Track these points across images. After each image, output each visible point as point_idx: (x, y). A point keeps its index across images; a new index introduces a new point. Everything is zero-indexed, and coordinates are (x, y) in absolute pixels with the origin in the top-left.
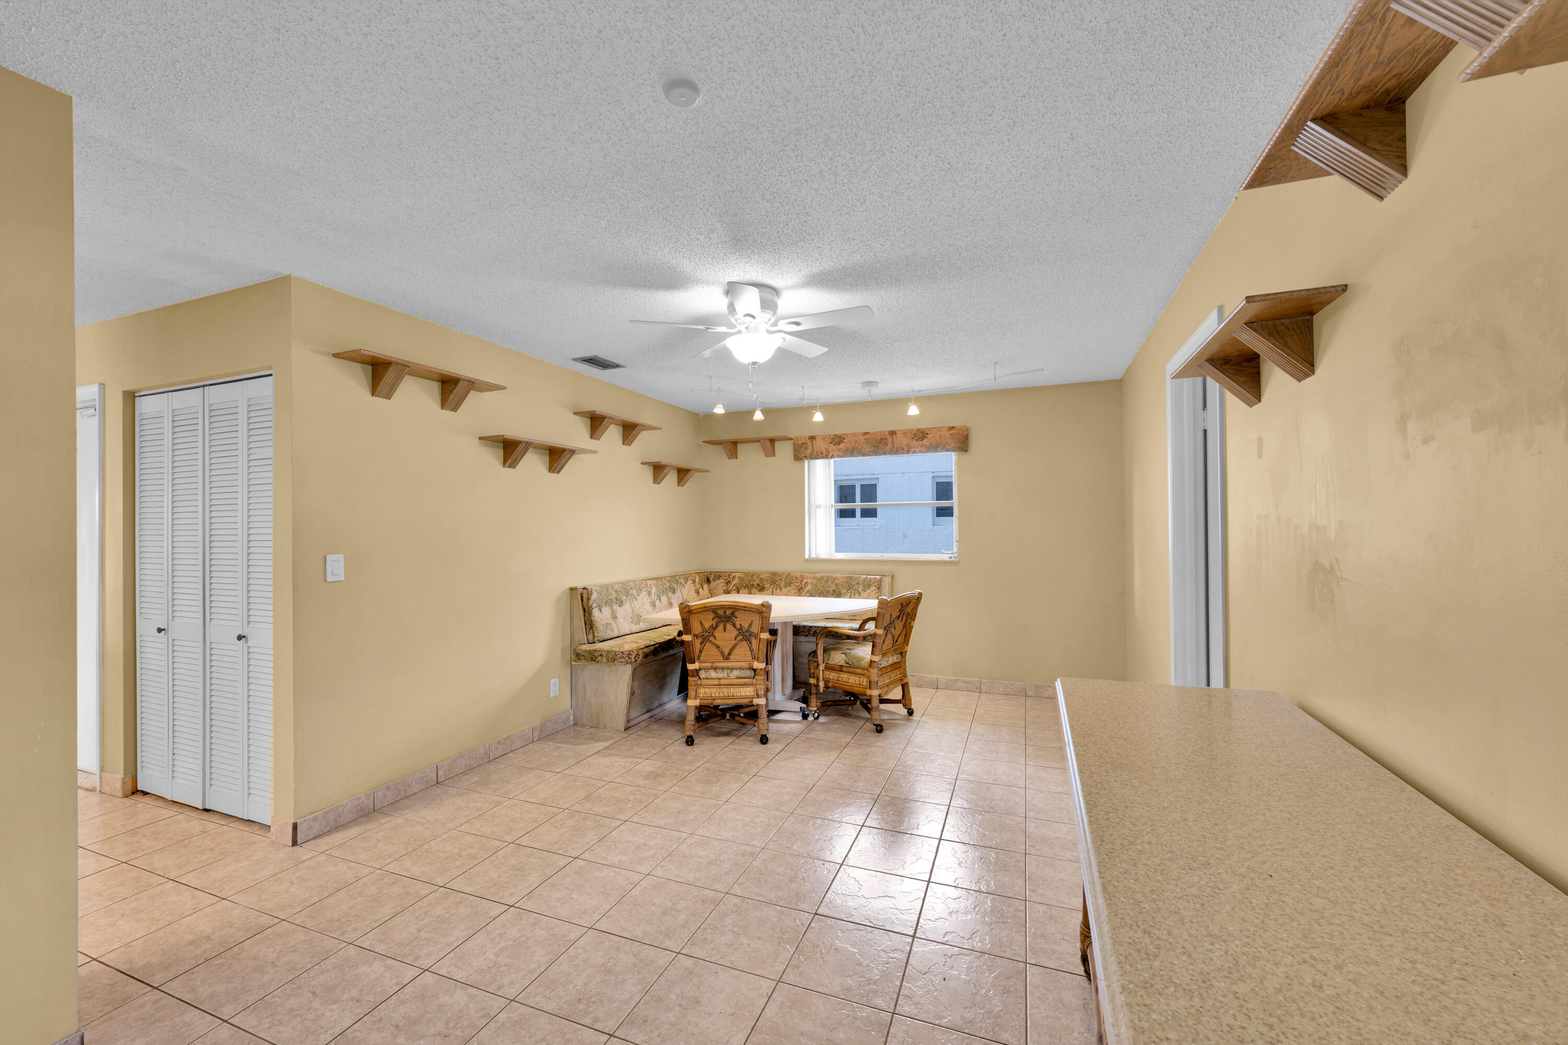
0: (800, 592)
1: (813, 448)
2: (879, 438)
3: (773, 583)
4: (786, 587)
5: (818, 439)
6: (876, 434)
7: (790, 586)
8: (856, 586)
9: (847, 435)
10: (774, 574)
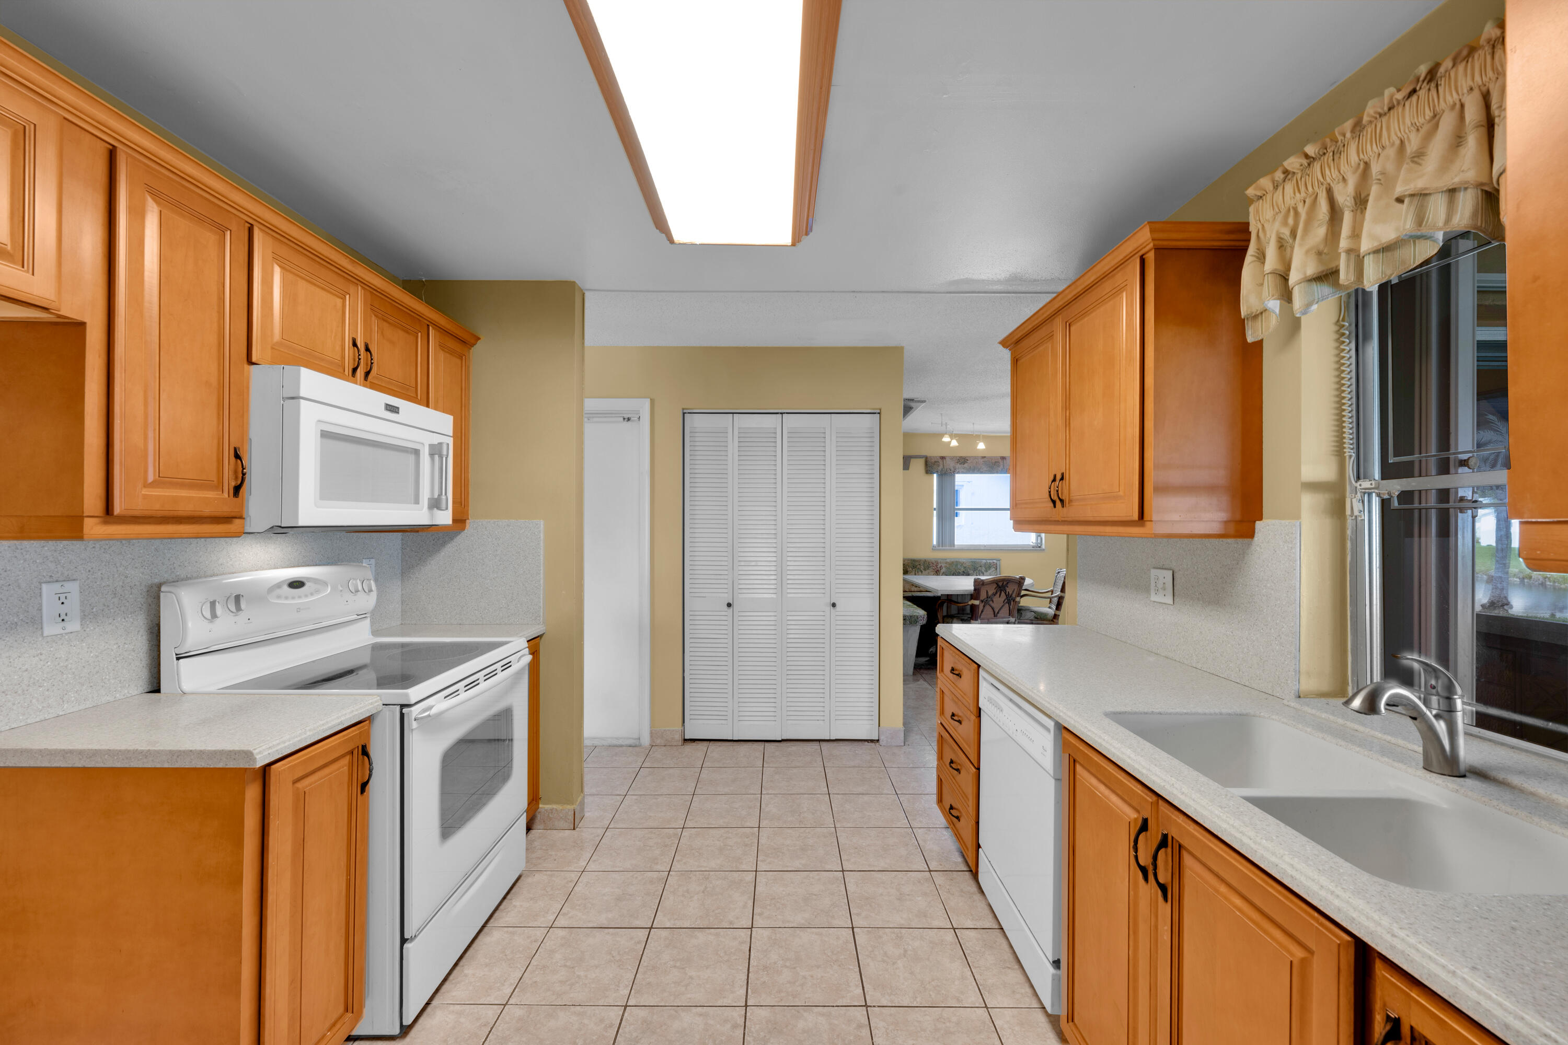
0: (937, 573)
1: (943, 466)
2: (994, 461)
3: (914, 567)
4: (925, 570)
5: (947, 459)
6: (991, 458)
7: (928, 569)
8: (980, 568)
9: (970, 457)
10: (914, 561)
